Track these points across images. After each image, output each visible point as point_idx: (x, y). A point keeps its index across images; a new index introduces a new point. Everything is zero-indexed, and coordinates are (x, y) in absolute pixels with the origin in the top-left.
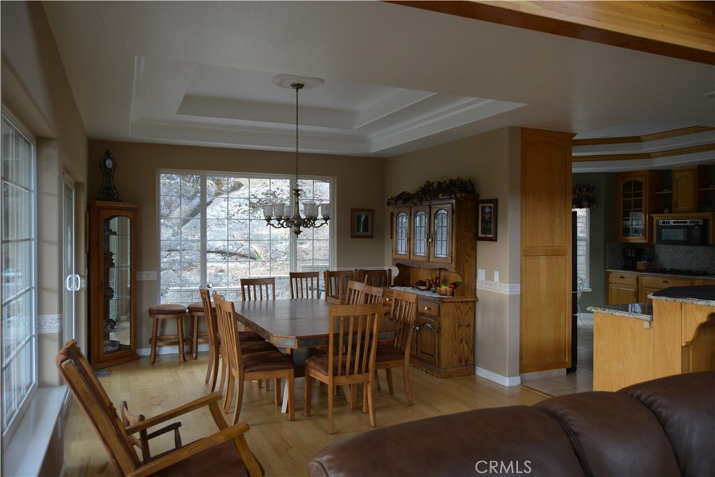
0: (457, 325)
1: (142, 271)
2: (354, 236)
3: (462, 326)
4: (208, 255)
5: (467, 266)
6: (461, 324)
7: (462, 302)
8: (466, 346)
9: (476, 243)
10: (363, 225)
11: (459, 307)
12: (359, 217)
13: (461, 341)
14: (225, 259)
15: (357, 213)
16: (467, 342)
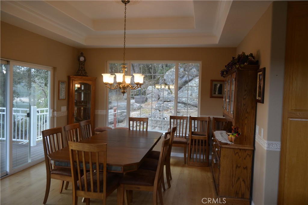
0: (235, 166)
1: (98, 110)
2: (212, 97)
3: (239, 167)
4: (178, 104)
5: (246, 122)
6: (239, 165)
7: (240, 149)
8: (242, 183)
9: (256, 104)
10: (218, 90)
11: (237, 153)
12: (216, 85)
13: (239, 179)
14: (185, 106)
15: (215, 83)
16: (244, 181)
